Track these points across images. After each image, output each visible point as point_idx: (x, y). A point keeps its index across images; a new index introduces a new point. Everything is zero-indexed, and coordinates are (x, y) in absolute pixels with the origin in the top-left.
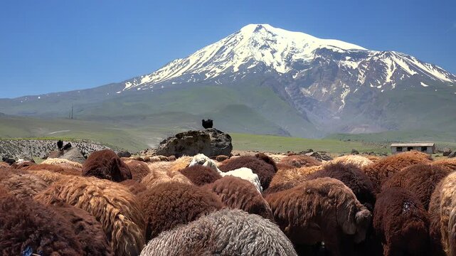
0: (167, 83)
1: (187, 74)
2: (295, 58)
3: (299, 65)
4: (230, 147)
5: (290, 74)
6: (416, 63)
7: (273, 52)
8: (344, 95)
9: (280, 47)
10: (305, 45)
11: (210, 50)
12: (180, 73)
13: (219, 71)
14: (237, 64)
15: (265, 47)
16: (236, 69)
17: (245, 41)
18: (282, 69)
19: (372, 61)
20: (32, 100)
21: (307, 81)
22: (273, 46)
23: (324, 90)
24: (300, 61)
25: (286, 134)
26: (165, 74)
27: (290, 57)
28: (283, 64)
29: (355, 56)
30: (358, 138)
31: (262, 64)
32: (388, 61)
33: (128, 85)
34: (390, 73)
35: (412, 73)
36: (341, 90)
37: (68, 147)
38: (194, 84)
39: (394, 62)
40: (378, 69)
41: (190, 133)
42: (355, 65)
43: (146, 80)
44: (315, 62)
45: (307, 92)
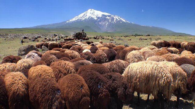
0: (74, 21)
1: (78, 20)
2: (98, 16)
3: (99, 18)
4: (86, 36)
5: (97, 19)
6: (120, 18)
7: (94, 15)
8: (107, 24)
9: (95, 14)
10: (99, 14)
11: (83, 14)
12: (77, 19)
13: (84, 19)
14: (87, 17)
15: (92, 14)
16: (87, 19)
17: (89, 13)
18: (96, 19)
19: (112, 17)
20: (49, 25)
21: (100, 21)
22: (94, 14)
23: (103, 23)
24: (99, 17)
25: (97, 32)
26: (74, 19)
27: (97, 16)
28: (96, 17)
29: (109, 16)
30: (109, 33)
31: (92, 17)
32: (115, 17)
33: (67, 22)
34: (115, 20)
35: (119, 20)
36: (106, 23)
37: (56, 35)
38: (79, 22)
39: (116, 17)
40: (113, 19)
41: (79, 33)
42: (109, 18)
43: (70, 21)
44: (102, 17)
45: (100, 23)
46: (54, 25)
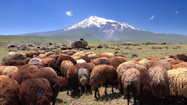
0: (74, 29)
1: (78, 27)
2: (102, 24)
3: (103, 25)
4: (87, 45)
5: (101, 27)
6: (128, 25)
7: (97, 22)
8: (112, 32)
9: (98, 21)
10: (104, 21)
11: (83, 22)
12: (76, 27)
13: (85, 26)
14: (89, 25)
15: (95, 21)
16: (89, 26)
17: (91, 20)
18: (99, 26)
19: (118, 24)
20: (44, 33)
21: (104, 29)
22: (97, 21)
23: (108, 31)
24: (103, 24)
25: (100, 40)
26: (73, 27)
27: (100, 24)
28: (99, 25)
29: (115, 23)
30: (115, 41)
31: (94, 25)
32: (122, 25)
33: (65, 30)
34: (122, 27)
35: (127, 27)
36: (112, 31)
37: (52, 44)
38: (79, 29)
39: (123, 25)
40: (120, 26)
41: (78, 42)
42: (115, 25)
43: (69, 28)
44: (106, 25)
45: (104, 31)
46: (48, 32)
